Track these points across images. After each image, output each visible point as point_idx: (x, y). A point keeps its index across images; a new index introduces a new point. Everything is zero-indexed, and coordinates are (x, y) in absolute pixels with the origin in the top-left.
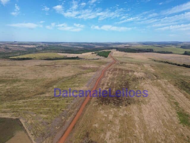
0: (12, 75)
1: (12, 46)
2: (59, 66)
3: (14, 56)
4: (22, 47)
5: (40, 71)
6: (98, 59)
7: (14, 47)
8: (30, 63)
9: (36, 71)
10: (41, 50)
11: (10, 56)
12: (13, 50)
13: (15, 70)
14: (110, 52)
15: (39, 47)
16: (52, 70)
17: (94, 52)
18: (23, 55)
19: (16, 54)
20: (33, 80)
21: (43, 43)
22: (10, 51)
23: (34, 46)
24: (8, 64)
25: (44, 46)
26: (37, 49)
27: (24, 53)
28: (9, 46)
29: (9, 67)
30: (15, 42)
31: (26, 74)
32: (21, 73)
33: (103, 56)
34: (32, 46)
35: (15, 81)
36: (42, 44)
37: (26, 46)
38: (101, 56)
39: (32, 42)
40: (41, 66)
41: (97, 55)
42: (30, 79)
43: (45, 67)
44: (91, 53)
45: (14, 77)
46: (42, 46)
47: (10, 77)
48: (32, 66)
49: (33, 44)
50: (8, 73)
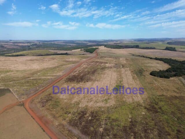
0: (6, 67)
1: (7, 45)
2: (46, 60)
3: (8, 54)
4: (17, 45)
5: (30, 64)
6: (84, 54)
7: (9, 45)
8: (21, 58)
9: (26, 64)
10: (35, 48)
11: (5, 54)
12: (8, 48)
13: (9, 64)
14: (98, 48)
15: (33, 45)
16: (40, 63)
17: (83, 49)
18: (17, 52)
19: (11, 52)
20: (23, 70)
21: (37, 41)
22: (6, 50)
23: (29, 44)
24: (3, 59)
25: (38, 44)
26: (31, 47)
27: (18, 50)
28: (4, 45)
29: (3, 62)
30: (10, 40)
31: (18, 66)
32: (14, 66)
33: (89, 52)
34: (26, 44)
35: (8, 72)
36: (36, 43)
37: (21, 44)
38: (87, 52)
39: (27, 40)
40: (31, 60)
41: (84, 51)
42: (20, 70)
43: (35, 61)
44: (80, 49)
45: (8, 68)
46: (36, 44)
47: (4, 69)
48: (23, 61)
49: (28, 43)
50: (3, 66)
